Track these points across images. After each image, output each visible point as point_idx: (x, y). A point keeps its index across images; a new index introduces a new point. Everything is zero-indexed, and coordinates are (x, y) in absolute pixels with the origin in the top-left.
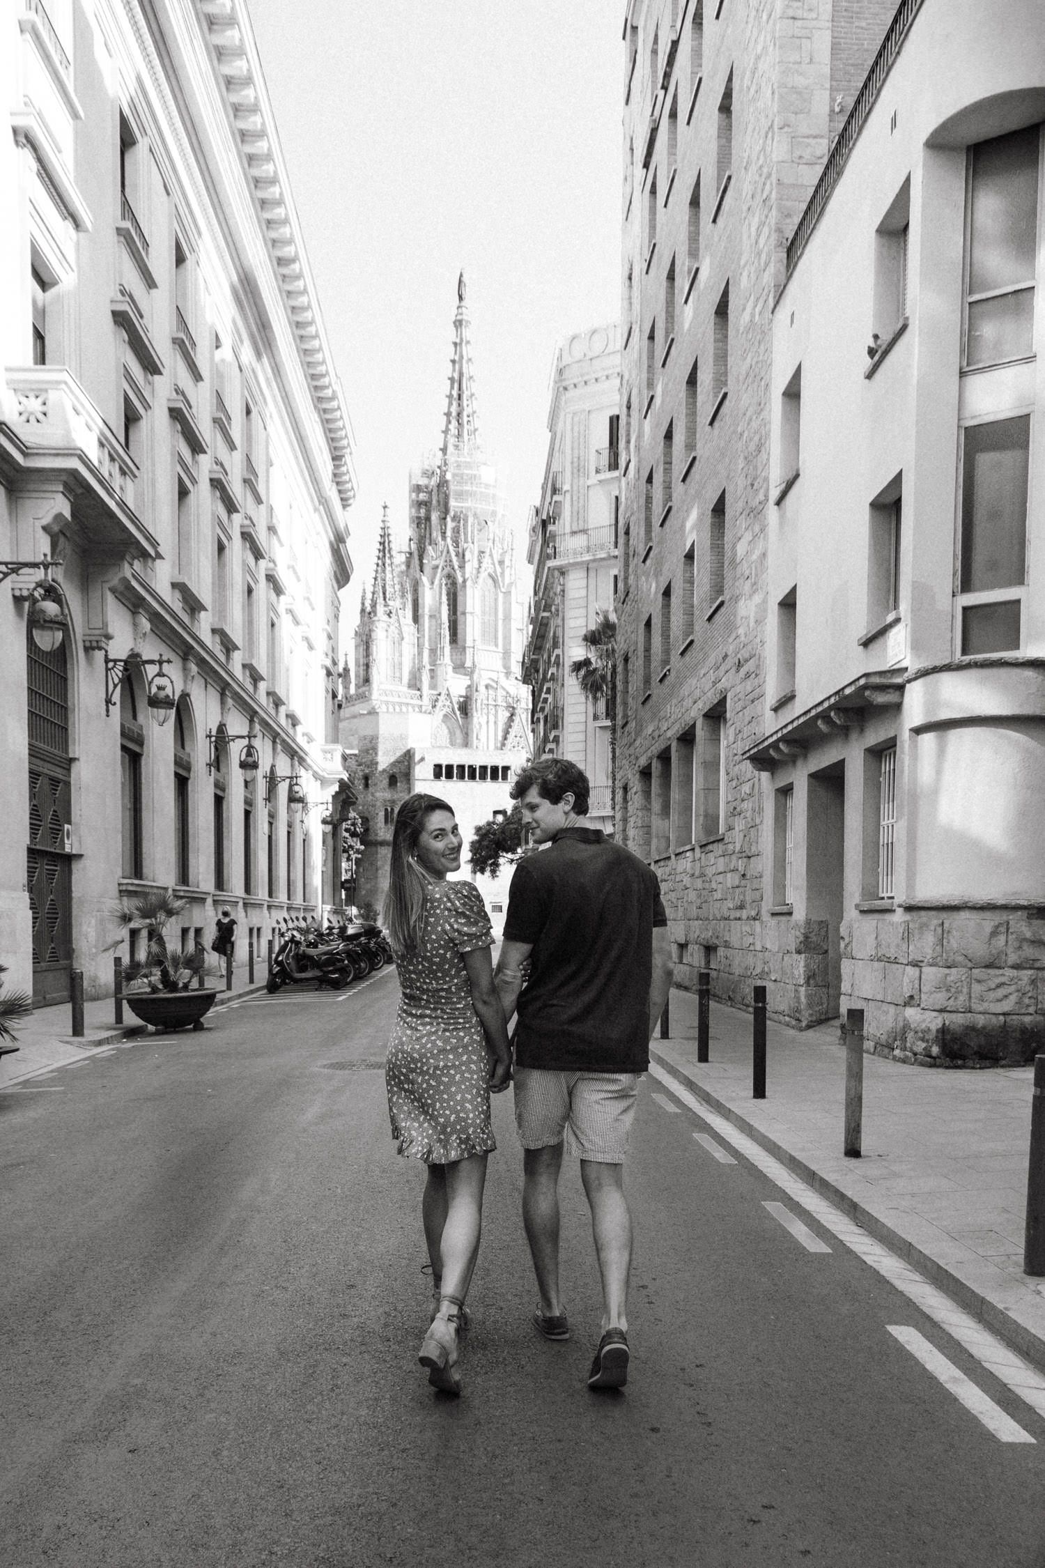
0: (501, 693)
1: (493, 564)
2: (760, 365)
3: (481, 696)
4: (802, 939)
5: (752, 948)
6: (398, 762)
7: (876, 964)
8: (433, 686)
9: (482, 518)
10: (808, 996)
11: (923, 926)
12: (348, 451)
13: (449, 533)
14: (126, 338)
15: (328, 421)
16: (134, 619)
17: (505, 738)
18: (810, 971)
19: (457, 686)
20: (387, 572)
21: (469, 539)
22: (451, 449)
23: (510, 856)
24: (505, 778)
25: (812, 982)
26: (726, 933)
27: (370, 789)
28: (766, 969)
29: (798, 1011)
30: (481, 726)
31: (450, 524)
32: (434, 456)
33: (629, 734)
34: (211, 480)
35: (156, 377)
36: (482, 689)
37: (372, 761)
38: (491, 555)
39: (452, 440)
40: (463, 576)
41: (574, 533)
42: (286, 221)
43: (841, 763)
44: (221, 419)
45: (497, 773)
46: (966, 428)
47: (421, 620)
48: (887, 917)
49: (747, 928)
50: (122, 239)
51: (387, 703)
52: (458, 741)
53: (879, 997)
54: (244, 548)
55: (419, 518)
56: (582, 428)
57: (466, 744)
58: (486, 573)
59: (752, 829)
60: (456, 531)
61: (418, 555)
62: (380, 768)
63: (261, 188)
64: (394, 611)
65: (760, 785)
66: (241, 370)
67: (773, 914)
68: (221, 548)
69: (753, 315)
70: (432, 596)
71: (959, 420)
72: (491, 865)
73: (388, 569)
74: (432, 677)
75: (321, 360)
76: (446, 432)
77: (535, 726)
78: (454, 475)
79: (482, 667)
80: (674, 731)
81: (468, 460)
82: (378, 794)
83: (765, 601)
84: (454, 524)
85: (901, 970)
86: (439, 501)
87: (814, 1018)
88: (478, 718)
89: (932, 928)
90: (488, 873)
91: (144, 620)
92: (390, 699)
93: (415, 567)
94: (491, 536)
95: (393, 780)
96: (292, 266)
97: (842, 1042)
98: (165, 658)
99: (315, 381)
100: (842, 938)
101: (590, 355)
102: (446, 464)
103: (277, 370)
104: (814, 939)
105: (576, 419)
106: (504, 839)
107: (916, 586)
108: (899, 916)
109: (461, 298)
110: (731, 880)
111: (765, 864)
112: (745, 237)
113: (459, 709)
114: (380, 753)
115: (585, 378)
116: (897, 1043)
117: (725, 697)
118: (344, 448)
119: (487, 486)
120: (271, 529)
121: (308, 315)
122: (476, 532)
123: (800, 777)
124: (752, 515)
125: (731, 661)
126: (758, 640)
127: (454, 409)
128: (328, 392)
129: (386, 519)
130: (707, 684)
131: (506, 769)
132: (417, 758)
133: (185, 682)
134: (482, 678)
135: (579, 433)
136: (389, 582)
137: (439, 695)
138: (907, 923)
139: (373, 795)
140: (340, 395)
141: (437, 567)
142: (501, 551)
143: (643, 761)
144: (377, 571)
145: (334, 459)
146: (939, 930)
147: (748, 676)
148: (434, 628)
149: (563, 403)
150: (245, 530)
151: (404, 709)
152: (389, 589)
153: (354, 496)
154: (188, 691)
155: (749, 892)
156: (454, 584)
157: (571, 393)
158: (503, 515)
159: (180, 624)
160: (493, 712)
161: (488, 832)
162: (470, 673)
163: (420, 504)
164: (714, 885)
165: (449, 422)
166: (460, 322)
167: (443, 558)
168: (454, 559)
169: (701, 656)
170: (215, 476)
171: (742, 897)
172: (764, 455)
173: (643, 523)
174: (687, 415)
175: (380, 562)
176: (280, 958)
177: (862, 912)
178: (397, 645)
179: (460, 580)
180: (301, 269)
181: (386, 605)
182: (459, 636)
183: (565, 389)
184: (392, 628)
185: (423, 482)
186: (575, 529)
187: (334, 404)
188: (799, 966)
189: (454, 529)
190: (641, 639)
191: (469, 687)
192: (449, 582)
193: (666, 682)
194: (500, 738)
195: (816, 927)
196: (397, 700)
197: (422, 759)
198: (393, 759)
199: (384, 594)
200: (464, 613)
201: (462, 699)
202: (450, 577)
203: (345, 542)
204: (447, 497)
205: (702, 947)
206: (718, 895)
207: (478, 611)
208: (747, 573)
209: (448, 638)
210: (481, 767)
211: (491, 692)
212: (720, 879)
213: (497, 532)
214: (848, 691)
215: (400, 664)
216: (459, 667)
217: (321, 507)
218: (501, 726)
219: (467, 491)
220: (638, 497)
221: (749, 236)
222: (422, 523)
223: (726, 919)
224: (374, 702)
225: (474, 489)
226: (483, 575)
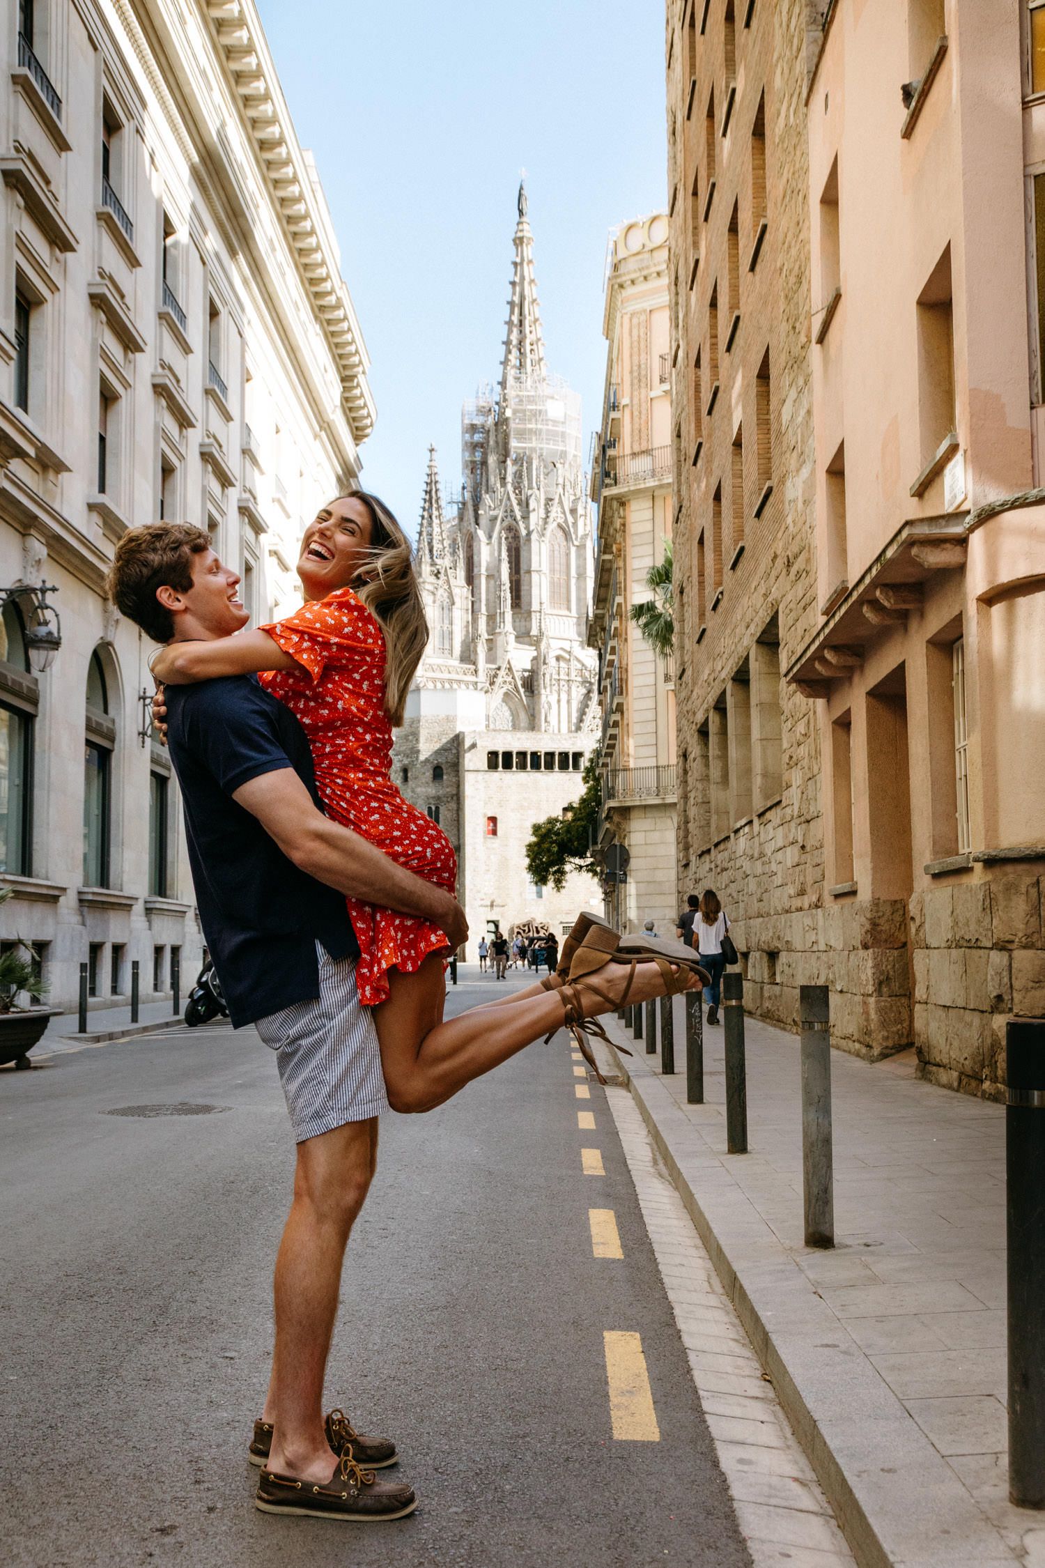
0: (575, 665)
1: (564, 513)
2: (797, 175)
3: (550, 670)
4: (868, 926)
5: (815, 948)
6: (443, 750)
7: (954, 952)
8: (491, 658)
9: (549, 460)
10: (880, 1010)
11: (1010, 889)
12: (360, 369)
13: (509, 479)
14: (22, 203)
15: (333, 334)
16: (24, 543)
17: (581, 721)
18: (882, 973)
19: (520, 658)
20: (434, 525)
21: (534, 485)
22: (511, 381)
23: (577, 861)
24: (576, 766)
25: (885, 990)
26: (788, 931)
27: (410, 783)
28: (831, 976)
29: (868, 1033)
30: (550, 708)
31: (511, 469)
32: (492, 390)
33: (687, 685)
34: (155, 386)
35: (69, 255)
36: (552, 662)
37: (413, 748)
38: (561, 502)
39: (512, 373)
40: (527, 528)
41: (634, 455)
42: (266, 97)
43: (901, 668)
44: (168, 314)
45: (567, 761)
46: (1036, 177)
47: (476, 582)
48: (965, 880)
49: (808, 921)
50: (19, 88)
51: (434, 680)
52: (522, 725)
53: (961, 1003)
54: (205, 471)
55: (473, 462)
56: (642, 330)
57: (533, 726)
58: (555, 524)
59: (810, 782)
60: (518, 475)
61: (472, 505)
62: (422, 757)
63: (234, 59)
64: (442, 571)
65: (815, 720)
66: (204, 263)
67: (837, 896)
68: (167, 471)
69: (787, 117)
70: (489, 552)
71: (1025, 166)
72: (555, 873)
73: (436, 521)
74: (490, 649)
75: (319, 260)
76: (505, 363)
77: (602, 697)
78: (515, 412)
79: (551, 635)
80: (727, 669)
81: (533, 393)
82: (419, 790)
83: (813, 472)
84: (515, 468)
85: (984, 960)
86: (497, 442)
87: (890, 1043)
88: (547, 696)
89: (1023, 890)
90: (551, 884)
91: (37, 544)
92: (438, 675)
93: (469, 520)
94: (561, 481)
95: (438, 773)
96: (277, 150)
97: (919, 1074)
98: (49, 585)
99: (314, 286)
100: (913, 919)
101: (650, 246)
102: (505, 400)
103: (257, 268)
104: (885, 927)
105: (635, 321)
106: (570, 840)
107: (974, 393)
108: (978, 877)
109: (521, 212)
110: (791, 855)
111: (825, 829)
112: (777, 26)
113: (523, 686)
114: (422, 739)
115: (644, 273)
116: (986, 1071)
117: (777, 612)
118: (355, 366)
119: (555, 422)
120: (246, 452)
121: (300, 208)
122: (542, 476)
123: (856, 700)
124: (795, 366)
125: (780, 562)
126: (808, 525)
127: (514, 337)
128: (332, 300)
129: (433, 463)
130: (757, 600)
131: (578, 756)
132: (467, 744)
133: (106, 627)
134: (552, 648)
135: (639, 336)
136: (436, 538)
137: (499, 669)
138: (988, 883)
139: (413, 791)
140: (346, 302)
141: (496, 518)
142: (572, 498)
143: (700, 718)
144: (422, 525)
145: (343, 380)
146: (1033, 891)
147: (799, 576)
148: (492, 590)
149: (619, 303)
150: (206, 450)
151: (455, 686)
152: (437, 546)
153: (372, 425)
154: (109, 639)
155: (809, 869)
156: (516, 537)
157: (630, 291)
158: (575, 456)
159: (94, 553)
160: (566, 688)
161: (549, 831)
162: (536, 643)
163: (474, 446)
164: (774, 867)
165: (509, 352)
166: (521, 239)
167: (502, 509)
168: (516, 508)
169: (753, 563)
170: (158, 381)
171: (802, 878)
172: (805, 286)
173: (693, 418)
174: (730, 270)
175: (426, 514)
176: (204, 979)
177: (936, 876)
178: (446, 611)
179: (524, 532)
180: (288, 153)
181: (433, 564)
182: (524, 599)
183: (621, 286)
184: (441, 591)
185: (478, 421)
186: (636, 449)
187: (339, 314)
188: (865, 967)
189: (515, 474)
190: (695, 562)
191: (535, 659)
192: (511, 535)
193: (720, 609)
194: (574, 720)
195: (888, 910)
196: (446, 676)
197: (474, 746)
198: (438, 746)
199: (431, 551)
200: (529, 572)
201: (526, 674)
202: (512, 530)
203: (355, 476)
204: (506, 436)
205: (765, 954)
206: (778, 880)
207: (545, 567)
208: (793, 443)
209: (509, 602)
210: (546, 754)
211: (562, 664)
212: (779, 855)
213: (568, 475)
214: (889, 554)
215: (451, 633)
216: (524, 636)
217: (323, 433)
218: (575, 706)
219: (531, 430)
220: (687, 387)
221: (781, 25)
222: (477, 468)
223: (787, 912)
224: (419, 680)
225: (539, 426)
226: (552, 526)
